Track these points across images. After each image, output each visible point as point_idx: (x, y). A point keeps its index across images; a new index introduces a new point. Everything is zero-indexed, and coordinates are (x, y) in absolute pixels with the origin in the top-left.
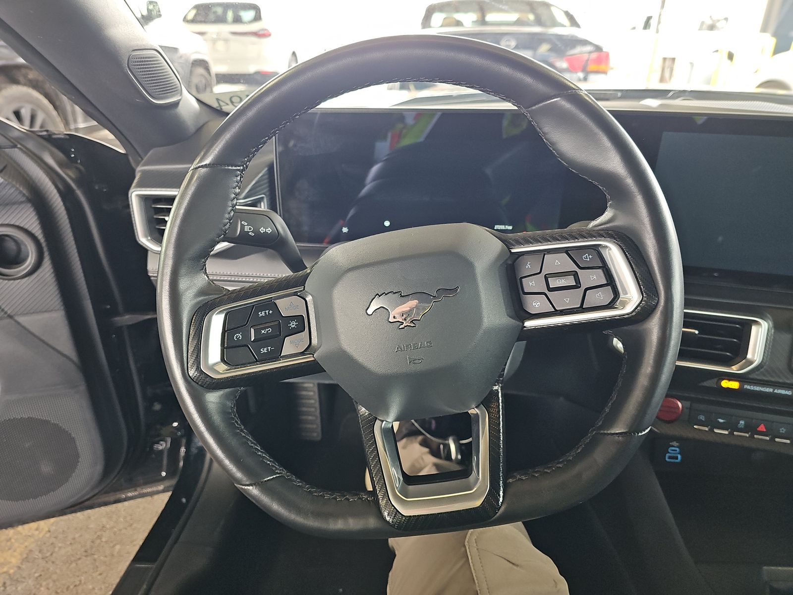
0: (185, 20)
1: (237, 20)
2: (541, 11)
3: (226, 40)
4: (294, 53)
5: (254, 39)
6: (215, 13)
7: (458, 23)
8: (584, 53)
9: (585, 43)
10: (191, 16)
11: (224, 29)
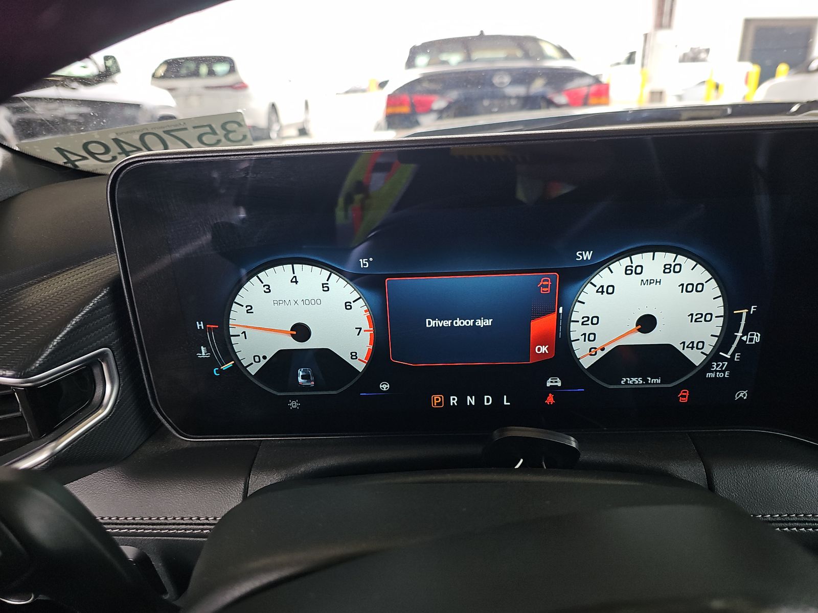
0: (154, 76)
1: (211, 73)
2: (529, 46)
3: (200, 95)
4: (273, 106)
5: (230, 92)
6: (188, 68)
7: (445, 63)
8: (584, 87)
9: (583, 75)
10: (161, 72)
11: (196, 84)
